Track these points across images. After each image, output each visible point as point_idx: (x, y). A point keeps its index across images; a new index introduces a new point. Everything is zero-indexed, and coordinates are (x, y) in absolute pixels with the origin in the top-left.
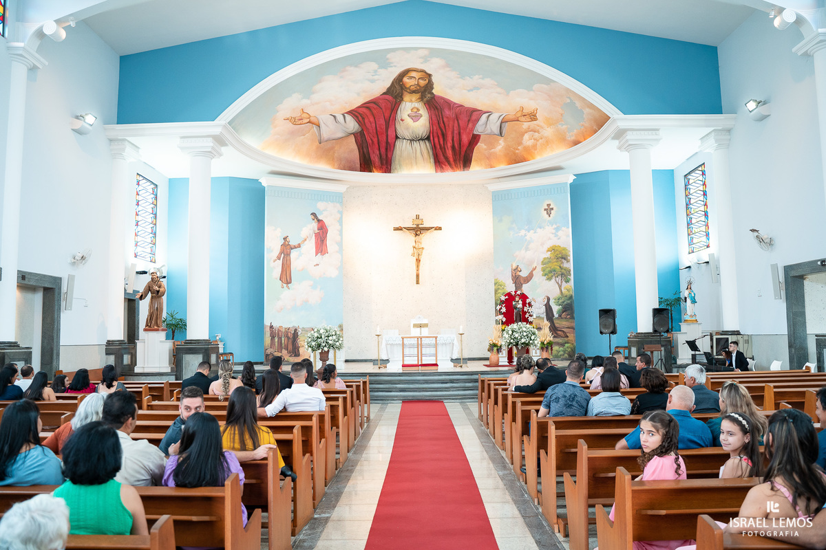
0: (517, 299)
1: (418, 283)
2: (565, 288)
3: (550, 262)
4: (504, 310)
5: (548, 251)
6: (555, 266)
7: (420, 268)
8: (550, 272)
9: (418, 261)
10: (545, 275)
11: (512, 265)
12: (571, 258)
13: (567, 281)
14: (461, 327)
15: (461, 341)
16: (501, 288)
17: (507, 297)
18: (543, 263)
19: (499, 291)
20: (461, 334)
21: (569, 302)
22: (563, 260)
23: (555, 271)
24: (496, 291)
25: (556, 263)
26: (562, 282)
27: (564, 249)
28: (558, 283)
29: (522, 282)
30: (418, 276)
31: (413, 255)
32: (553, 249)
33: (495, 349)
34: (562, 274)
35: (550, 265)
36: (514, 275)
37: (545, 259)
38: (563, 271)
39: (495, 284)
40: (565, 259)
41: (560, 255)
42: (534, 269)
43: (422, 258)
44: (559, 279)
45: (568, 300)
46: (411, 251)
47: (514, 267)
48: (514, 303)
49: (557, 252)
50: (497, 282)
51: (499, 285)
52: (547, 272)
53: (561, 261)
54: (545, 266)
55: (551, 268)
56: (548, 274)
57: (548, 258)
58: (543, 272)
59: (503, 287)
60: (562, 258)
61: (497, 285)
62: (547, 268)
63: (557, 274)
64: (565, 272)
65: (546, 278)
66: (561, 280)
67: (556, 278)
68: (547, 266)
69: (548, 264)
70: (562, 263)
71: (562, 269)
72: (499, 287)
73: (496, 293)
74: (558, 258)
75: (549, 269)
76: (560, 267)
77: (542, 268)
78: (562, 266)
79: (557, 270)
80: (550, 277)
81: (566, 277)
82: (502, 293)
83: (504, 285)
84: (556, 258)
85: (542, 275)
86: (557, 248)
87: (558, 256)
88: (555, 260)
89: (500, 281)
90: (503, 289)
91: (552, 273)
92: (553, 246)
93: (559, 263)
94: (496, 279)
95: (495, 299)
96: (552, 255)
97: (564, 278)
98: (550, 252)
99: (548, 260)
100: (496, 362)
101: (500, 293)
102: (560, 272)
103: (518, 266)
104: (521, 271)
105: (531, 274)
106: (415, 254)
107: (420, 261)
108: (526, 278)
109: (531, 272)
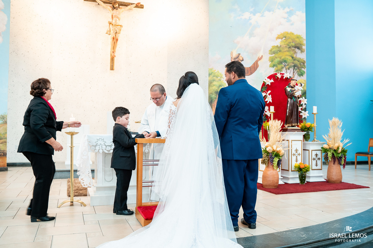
0: (293, 83)
1: (112, 69)
3: (280, 51)
4: (269, 99)
5: (278, 38)
6: (286, 55)
7: (117, 49)
8: (280, 63)
9: (115, 40)
10: (274, 66)
11: (232, 54)
12: (304, 47)
13: (301, 75)
16: (217, 79)
17: (272, 81)
18: (272, 52)
19: (215, 83)
22: (297, 50)
23: (285, 61)
24: (210, 83)
25: (288, 53)
27: (298, 37)
30: (112, 59)
31: (108, 33)
32: (284, 36)
33: (276, 160)
34: (294, 66)
35: (280, 54)
37: (274, 47)
38: (296, 62)
39: (210, 75)
40: (298, 48)
41: (293, 44)
42: (260, 59)
43: (120, 37)
46: (107, 27)
47: (234, 55)
48: (289, 89)
49: (290, 40)
50: (212, 73)
51: (214, 76)
52: (277, 64)
53: (294, 50)
54: (273, 55)
55: (280, 58)
56: (278, 65)
57: (277, 46)
58: (270, 62)
59: (219, 78)
60: (296, 47)
61: (211, 76)
62: (276, 58)
63: (288, 65)
64: (299, 64)
65: (275, 69)
66: (294, 73)
67: (287, 70)
68: (277, 56)
69: (277, 53)
70: (296, 53)
71: (294, 60)
72: (215, 78)
73: (211, 86)
74: (290, 47)
75: (278, 59)
76: (293, 58)
77: (270, 57)
78: (295, 56)
79: (288, 61)
80: (279, 68)
81: (300, 70)
82: (218, 86)
83: (220, 76)
84: (288, 47)
85: (270, 67)
86: (289, 35)
87: (290, 45)
88: (287, 49)
89: (216, 72)
90: (220, 80)
91: (282, 65)
92: (284, 33)
93: (292, 53)
94: (211, 69)
95: (209, 92)
96: (284, 43)
97: (298, 70)
98: (280, 40)
99: (277, 49)
100: (276, 181)
101: (216, 85)
102: (293, 63)
103: (239, 54)
104: (243, 60)
105: (256, 64)
106: (112, 32)
107: (117, 40)
108: (249, 69)
109: (256, 63)
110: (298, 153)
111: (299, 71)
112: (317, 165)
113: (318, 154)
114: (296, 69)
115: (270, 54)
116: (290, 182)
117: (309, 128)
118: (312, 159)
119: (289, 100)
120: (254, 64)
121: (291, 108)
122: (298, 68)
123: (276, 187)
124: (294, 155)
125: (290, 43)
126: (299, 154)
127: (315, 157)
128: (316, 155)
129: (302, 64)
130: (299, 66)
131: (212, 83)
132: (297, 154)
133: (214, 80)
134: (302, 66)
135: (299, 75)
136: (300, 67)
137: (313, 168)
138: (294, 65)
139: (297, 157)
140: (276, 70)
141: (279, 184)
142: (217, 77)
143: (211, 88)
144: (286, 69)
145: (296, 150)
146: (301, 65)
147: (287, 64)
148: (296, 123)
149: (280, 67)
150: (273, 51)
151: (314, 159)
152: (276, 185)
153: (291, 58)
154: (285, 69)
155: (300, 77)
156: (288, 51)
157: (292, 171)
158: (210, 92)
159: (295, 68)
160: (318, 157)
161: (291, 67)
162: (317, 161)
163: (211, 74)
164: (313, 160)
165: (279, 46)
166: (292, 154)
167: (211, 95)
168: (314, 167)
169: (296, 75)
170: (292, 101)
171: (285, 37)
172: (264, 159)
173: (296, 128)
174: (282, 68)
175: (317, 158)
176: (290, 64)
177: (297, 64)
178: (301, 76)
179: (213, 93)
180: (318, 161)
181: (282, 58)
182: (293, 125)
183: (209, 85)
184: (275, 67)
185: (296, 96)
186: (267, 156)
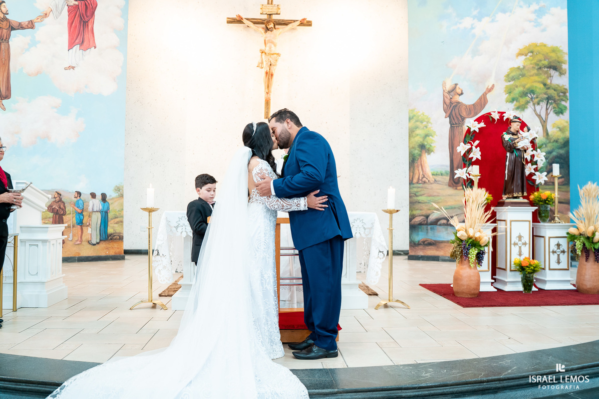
0: (515, 126)
2: (554, 126)
3: (523, 75)
4: (476, 154)
5: (520, 54)
6: (534, 82)
7: (274, 88)
8: (524, 94)
9: (269, 75)
10: (513, 100)
11: (444, 84)
12: (565, 67)
13: (560, 112)
14: (391, 191)
15: (391, 231)
16: (421, 126)
17: (482, 125)
18: (509, 78)
19: (418, 132)
20: (391, 212)
21: (562, 152)
22: (552, 72)
23: (532, 92)
24: (411, 132)
25: (536, 78)
26: (547, 114)
27: (554, 50)
28: (539, 116)
29: (464, 114)
30: (267, 103)
31: (260, 65)
32: (530, 51)
33: (473, 252)
34: (548, 99)
35: (523, 81)
36: (448, 101)
37: (512, 70)
38: (551, 92)
39: (410, 119)
40: (555, 68)
41: (546, 63)
42: (489, 90)
43: (276, 71)
44: (542, 108)
45: (561, 148)
46: (257, 57)
47: (449, 87)
48: (507, 137)
49: (540, 57)
50: (414, 116)
51: (417, 121)
52: (517, 96)
53: (546, 72)
54: (512, 83)
55: (524, 87)
56: (520, 98)
57: (519, 68)
58: (507, 95)
59: (425, 123)
60: (550, 67)
61: (413, 121)
62: (517, 87)
63: (537, 98)
64: (556, 95)
65: (515, 105)
66: (547, 109)
67: (536, 105)
68: (517, 83)
69: (518, 79)
70: (550, 76)
71: (548, 88)
72: (418, 123)
73: (412, 136)
74: (540, 68)
75: (521, 89)
76: (545, 85)
77: (507, 87)
78: (548, 82)
79: (538, 90)
80: (522, 103)
81: (558, 104)
82: (423, 135)
83: (427, 120)
84: (537, 67)
85: (507, 101)
86: (538, 48)
87: (540, 64)
88: (535, 71)
89: (419, 114)
90: (426, 127)
91: (527, 97)
92: (530, 46)
93: (544, 77)
94: (413, 110)
95: (409, 147)
96: (529, 62)
97: (554, 105)
98: (523, 57)
99: (518, 72)
100: (473, 286)
101: (420, 135)
102: (545, 94)
103: (456, 85)
104: (462, 94)
105: (483, 99)
106: (265, 63)
107: (272, 75)
108: (472, 107)
109: (483, 96)
110: (523, 241)
111: (556, 106)
112: (559, 262)
113: (560, 243)
114: (551, 104)
115: (506, 81)
116: (508, 288)
117: (545, 201)
118: (549, 252)
119: (508, 154)
120: (480, 99)
121: (511, 168)
122: (555, 101)
123: (473, 296)
124: (515, 244)
125: (541, 61)
126: (525, 244)
127: (555, 249)
128: (558, 245)
129: (561, 94)
130: (557, 98)
131: (414, 131)
132: (520, 242)
133: (417, 127)
134: (561, 98)
135: (556, 113)
136: (558, 100)
137: (551, 267)
138: (547, 96)
139: (520, 247)
140: (516, 107)
141: (481, 290)
142: (422, 122)
143: (412, 140)
144: (534, 104)
145: (520, 237)
146: (559, 96)
147: (535, 96)
148: (520, 193)
149: (524, 101)
150: (511, 76)
151: (554, 252)
152: (473, 292)
153: (542, 86)
154: (531, 103)
155: (558, 116)
156: (537, 75)
157: (511, 271)
158: (411, 146)
159: (550, 101)
160: (561, 249)
161: (542, 101)
162: (559, 255)
163: (413, 118)
164: (551, 254)
165: (521, 67)
166: (512, 242)
167: (412, 150)
168: (554, 265)
169: (552, 112)
170: (513, 157)
171: (532, 52)
172: (455, 251)
173: (521, 200)
174: (527, 103)
175: (559, 250)
176: (541, 96)
177: (553, 95)
178: (561, 115)
179: (416, 146)
180: (561, 255)
181: (528, 86)
182: (515, 195)
183: (410, 135)
184: (515, 102)
185: (519, 147)
186: (459, 245)
